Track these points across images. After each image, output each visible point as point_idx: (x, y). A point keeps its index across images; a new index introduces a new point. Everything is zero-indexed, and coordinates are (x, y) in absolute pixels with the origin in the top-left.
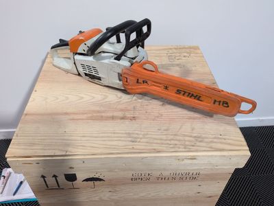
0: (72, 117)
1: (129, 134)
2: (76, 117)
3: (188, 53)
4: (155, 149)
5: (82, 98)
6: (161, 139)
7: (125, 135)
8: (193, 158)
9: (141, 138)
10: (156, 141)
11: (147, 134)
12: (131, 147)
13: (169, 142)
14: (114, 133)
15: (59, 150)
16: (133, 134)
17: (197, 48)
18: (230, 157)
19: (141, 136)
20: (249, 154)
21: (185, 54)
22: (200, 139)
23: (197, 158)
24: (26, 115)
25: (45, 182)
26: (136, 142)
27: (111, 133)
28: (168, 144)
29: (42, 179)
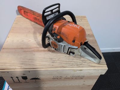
0: (24, 50)
1: (51, 58)
2: (26, 50)
3: (81, 19)
4: (63, 66)
5: (30, 41)
6: (66, 61)
7: (49, 59)
8: (81, 70)
9: (57, 61)
10: (64, 62)
11: (60, 59)
12: (52, 65)
13: (70, 63)
14: (44, 58)
15: (18, 66)
16: (53, 58)
17: (85, 17)
18: (98, 70)
19: (57, 60)
20: (107, 68)
21: (79, 20)
22: (84, 61)
23: (83, 70)
24: (3, 49)
25: (13, 80)
26: (54, 62)
27: (43, 58)
28: (69, 64)
29: (11, 78)
